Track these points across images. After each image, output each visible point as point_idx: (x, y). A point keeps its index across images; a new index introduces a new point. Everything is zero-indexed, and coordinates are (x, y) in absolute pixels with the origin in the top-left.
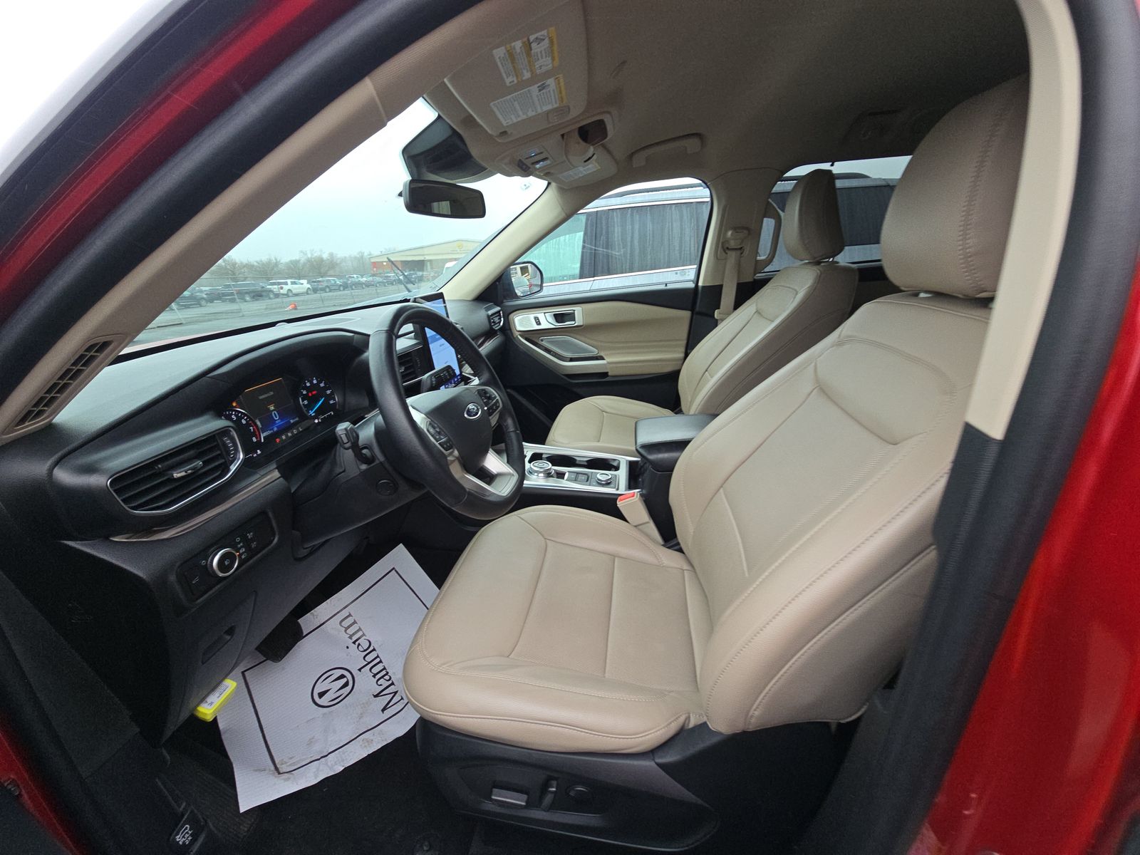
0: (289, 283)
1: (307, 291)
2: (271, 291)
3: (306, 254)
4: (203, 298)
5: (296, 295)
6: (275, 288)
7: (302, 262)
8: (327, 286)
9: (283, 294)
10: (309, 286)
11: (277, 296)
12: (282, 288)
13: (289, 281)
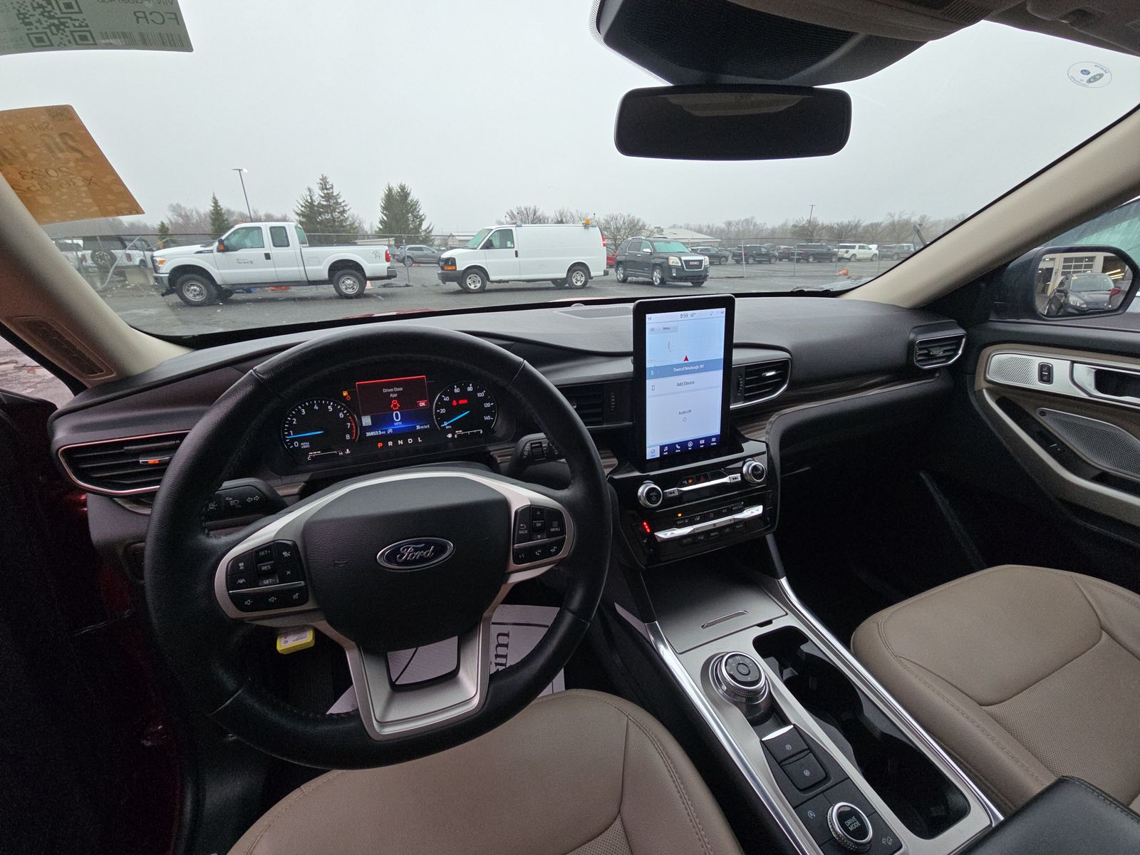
0: (857, 247)
1: (872, 257)
2: (835, 254)
3: (894, 217)
4: (775, 256)
5: (859, 260)
6: (841, 252)
7: (883, 225)
8: (897, 253)
9: (846, 259)
10: (877, 252)
11: (840, 259)
12: (847, 252)
13: (857, 245)
